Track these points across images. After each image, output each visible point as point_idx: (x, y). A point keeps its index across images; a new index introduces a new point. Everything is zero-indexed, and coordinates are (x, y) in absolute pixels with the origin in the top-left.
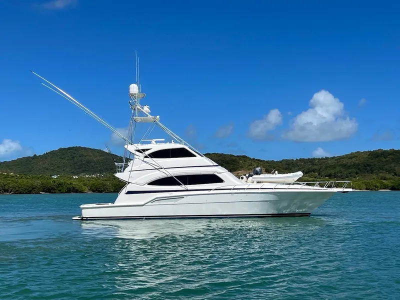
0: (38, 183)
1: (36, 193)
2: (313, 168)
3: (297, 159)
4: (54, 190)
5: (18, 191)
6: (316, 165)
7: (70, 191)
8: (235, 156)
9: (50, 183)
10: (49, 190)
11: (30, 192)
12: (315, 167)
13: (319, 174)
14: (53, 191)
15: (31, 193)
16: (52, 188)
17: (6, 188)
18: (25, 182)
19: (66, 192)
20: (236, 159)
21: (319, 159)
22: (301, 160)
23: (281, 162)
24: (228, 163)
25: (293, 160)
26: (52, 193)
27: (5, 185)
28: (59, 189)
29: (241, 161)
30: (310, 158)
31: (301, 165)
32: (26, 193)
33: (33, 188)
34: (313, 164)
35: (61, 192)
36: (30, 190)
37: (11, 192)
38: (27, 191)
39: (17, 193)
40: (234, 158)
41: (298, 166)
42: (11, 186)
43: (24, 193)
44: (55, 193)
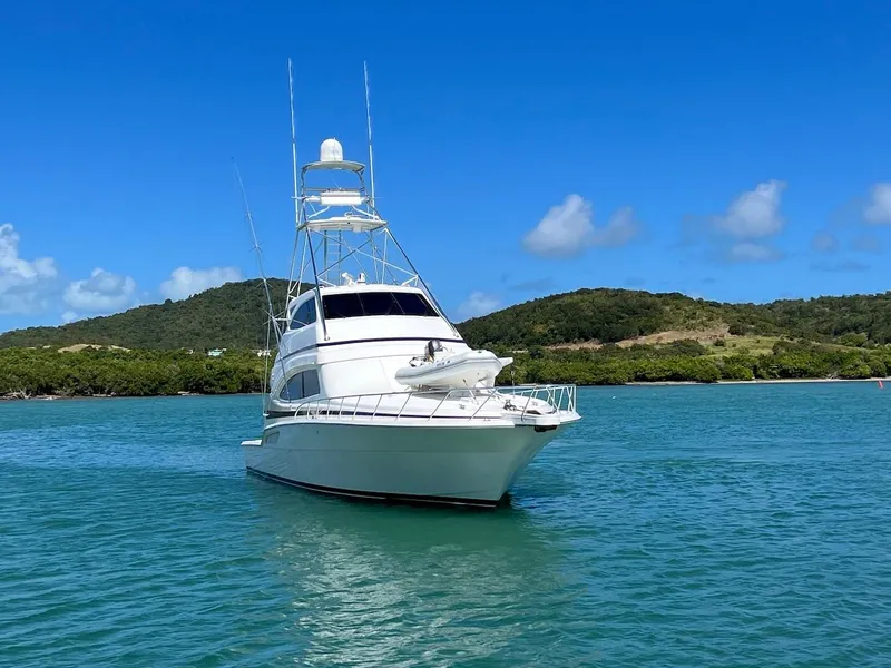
0: (172, 369)
1: (168, 395)
2: (854, 320)
3: (812, 299)
4: (211, 385)
5: (126, 390)
6: (861, 312)
7: (247, 387)
8: (651, 295)
9: (201, 370)
10: (199, 387)
11: (154, 393)
12: (860, 318)
13: (869, 337)
14: (209, 389)
15: (157, 395)
16: (207, 383)
17: (99, 383)
18: (141, 367)
19: (239, 391)
20: (654, 304)
21: (871, 298)
22: (822, 301)
23: (771, 307)
24: (635, 313)
25: (802, 300)
26: (206, 393)
27: (95, 377)
28: (222, 384)
29: (668, 308)
30: (848, 295)
31: (823, 313)
32: (146, 395)
33: (162, 383)
34: (854, 310)
35: (226, 391)
36: (155, 388)
37: (109, 393)
38: (146, 389)
39: (125, 396)
40: (650, 300)
41: (816, 316)
42: (109, 377)
43: (139, 395)
44: (213, 393)
